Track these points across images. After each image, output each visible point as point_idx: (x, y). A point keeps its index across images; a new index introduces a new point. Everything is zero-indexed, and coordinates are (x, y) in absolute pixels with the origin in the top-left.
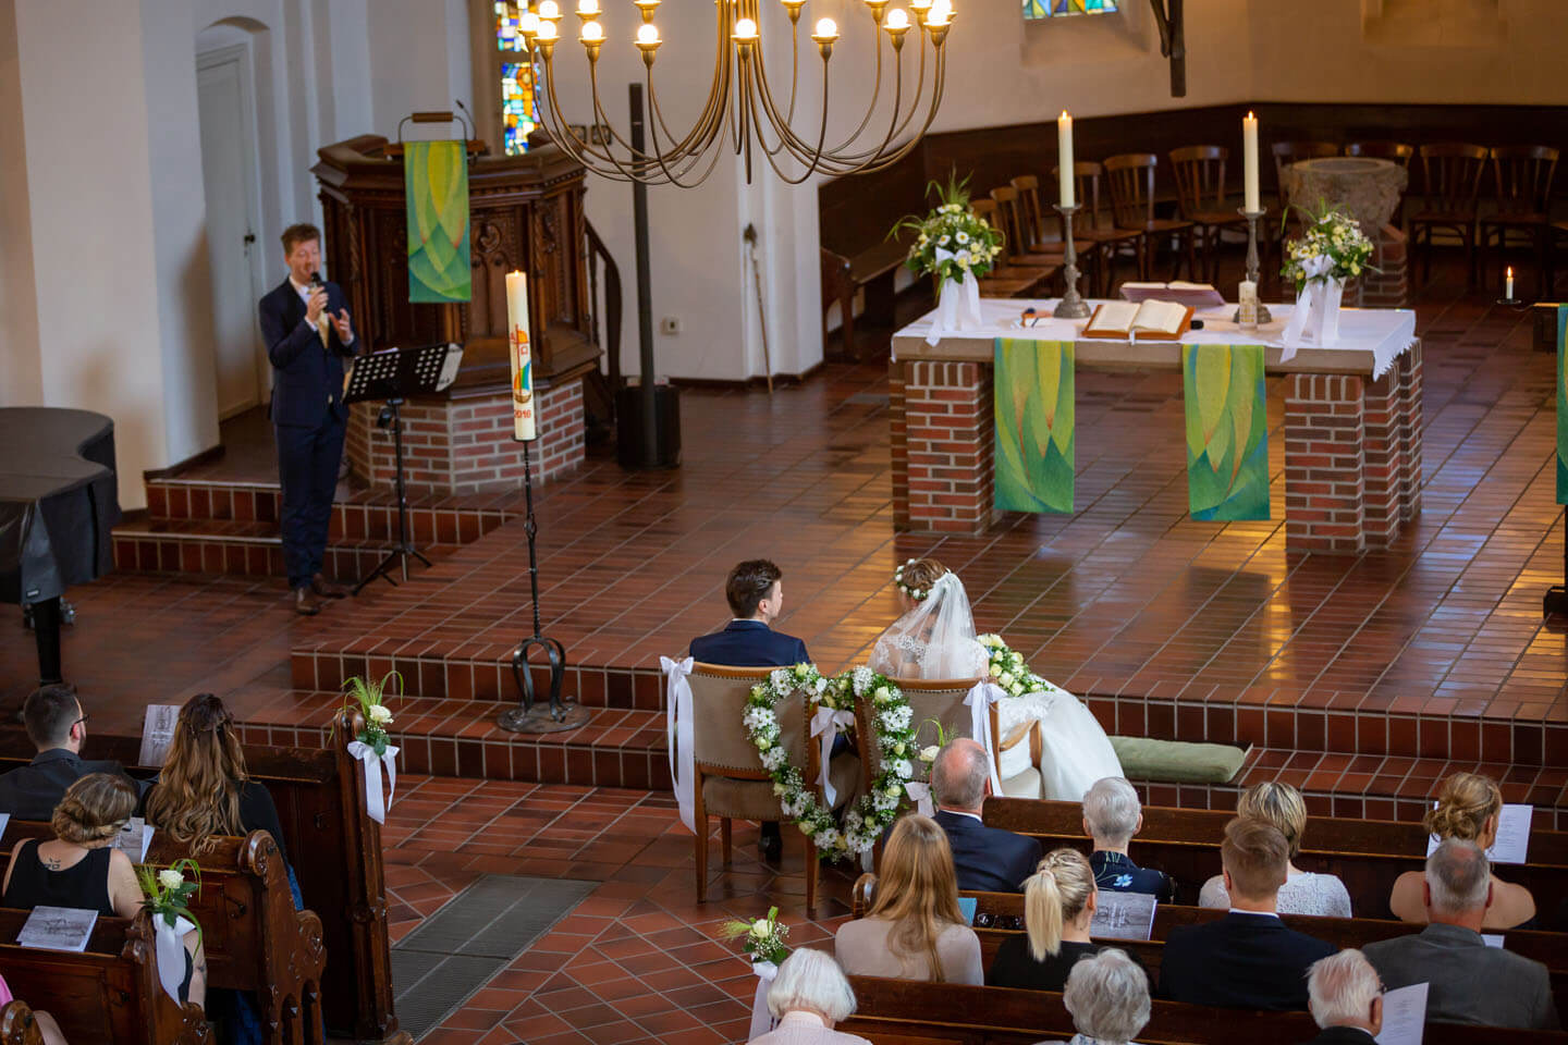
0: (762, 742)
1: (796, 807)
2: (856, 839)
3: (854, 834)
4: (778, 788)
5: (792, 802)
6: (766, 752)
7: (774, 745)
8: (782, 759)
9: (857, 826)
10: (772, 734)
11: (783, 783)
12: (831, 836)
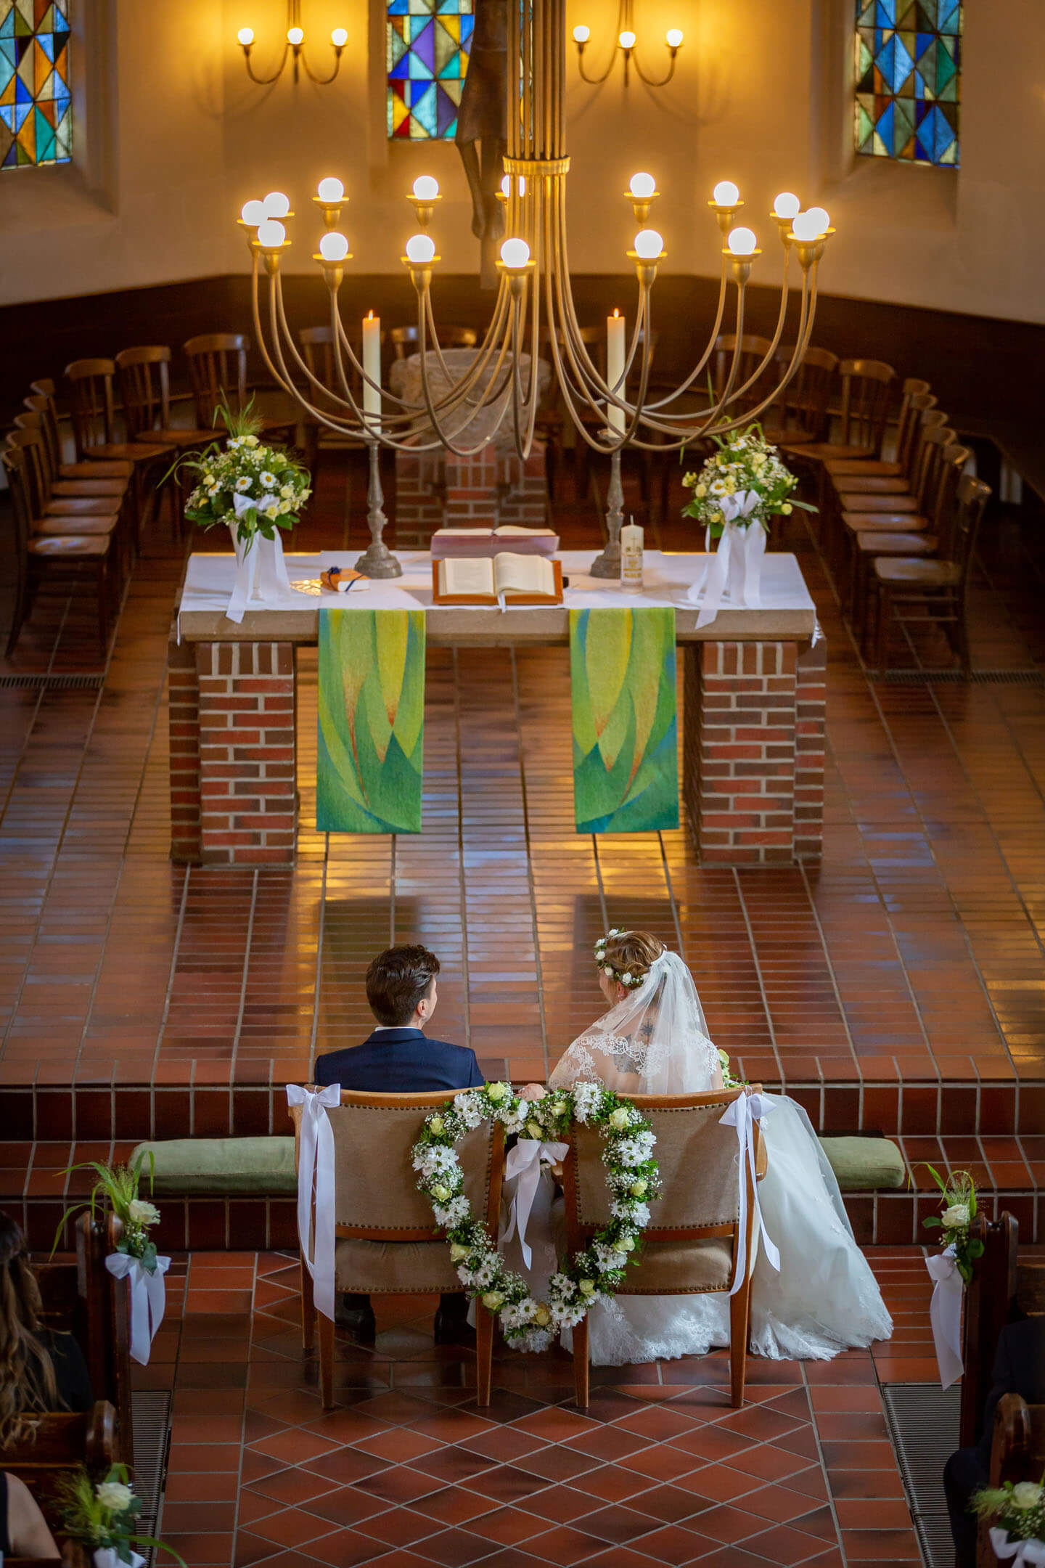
0: (442, 1192)
1: (480, 1275)
2: (566, 1310)
3: (562, 1305)
4: (458, 1251)
5: (476, 1265)
6: (445, 1205)
7: (456, 1194)
8: (463, 1213)
9: (568, 1294)
10: (454, 1181)
11: (467, 1243)
12: (527, 1309)
